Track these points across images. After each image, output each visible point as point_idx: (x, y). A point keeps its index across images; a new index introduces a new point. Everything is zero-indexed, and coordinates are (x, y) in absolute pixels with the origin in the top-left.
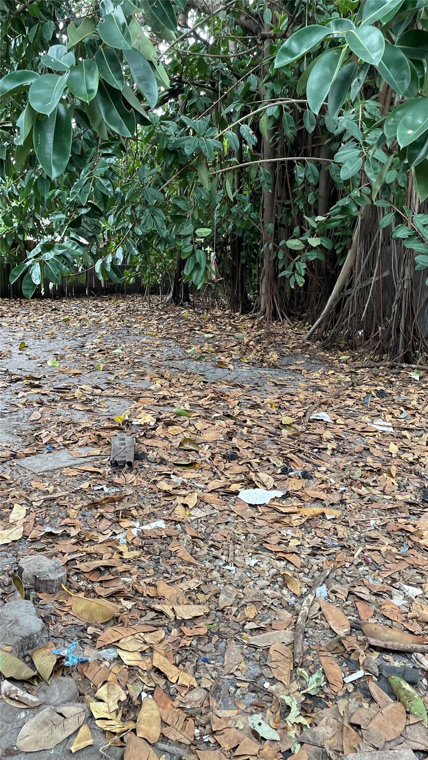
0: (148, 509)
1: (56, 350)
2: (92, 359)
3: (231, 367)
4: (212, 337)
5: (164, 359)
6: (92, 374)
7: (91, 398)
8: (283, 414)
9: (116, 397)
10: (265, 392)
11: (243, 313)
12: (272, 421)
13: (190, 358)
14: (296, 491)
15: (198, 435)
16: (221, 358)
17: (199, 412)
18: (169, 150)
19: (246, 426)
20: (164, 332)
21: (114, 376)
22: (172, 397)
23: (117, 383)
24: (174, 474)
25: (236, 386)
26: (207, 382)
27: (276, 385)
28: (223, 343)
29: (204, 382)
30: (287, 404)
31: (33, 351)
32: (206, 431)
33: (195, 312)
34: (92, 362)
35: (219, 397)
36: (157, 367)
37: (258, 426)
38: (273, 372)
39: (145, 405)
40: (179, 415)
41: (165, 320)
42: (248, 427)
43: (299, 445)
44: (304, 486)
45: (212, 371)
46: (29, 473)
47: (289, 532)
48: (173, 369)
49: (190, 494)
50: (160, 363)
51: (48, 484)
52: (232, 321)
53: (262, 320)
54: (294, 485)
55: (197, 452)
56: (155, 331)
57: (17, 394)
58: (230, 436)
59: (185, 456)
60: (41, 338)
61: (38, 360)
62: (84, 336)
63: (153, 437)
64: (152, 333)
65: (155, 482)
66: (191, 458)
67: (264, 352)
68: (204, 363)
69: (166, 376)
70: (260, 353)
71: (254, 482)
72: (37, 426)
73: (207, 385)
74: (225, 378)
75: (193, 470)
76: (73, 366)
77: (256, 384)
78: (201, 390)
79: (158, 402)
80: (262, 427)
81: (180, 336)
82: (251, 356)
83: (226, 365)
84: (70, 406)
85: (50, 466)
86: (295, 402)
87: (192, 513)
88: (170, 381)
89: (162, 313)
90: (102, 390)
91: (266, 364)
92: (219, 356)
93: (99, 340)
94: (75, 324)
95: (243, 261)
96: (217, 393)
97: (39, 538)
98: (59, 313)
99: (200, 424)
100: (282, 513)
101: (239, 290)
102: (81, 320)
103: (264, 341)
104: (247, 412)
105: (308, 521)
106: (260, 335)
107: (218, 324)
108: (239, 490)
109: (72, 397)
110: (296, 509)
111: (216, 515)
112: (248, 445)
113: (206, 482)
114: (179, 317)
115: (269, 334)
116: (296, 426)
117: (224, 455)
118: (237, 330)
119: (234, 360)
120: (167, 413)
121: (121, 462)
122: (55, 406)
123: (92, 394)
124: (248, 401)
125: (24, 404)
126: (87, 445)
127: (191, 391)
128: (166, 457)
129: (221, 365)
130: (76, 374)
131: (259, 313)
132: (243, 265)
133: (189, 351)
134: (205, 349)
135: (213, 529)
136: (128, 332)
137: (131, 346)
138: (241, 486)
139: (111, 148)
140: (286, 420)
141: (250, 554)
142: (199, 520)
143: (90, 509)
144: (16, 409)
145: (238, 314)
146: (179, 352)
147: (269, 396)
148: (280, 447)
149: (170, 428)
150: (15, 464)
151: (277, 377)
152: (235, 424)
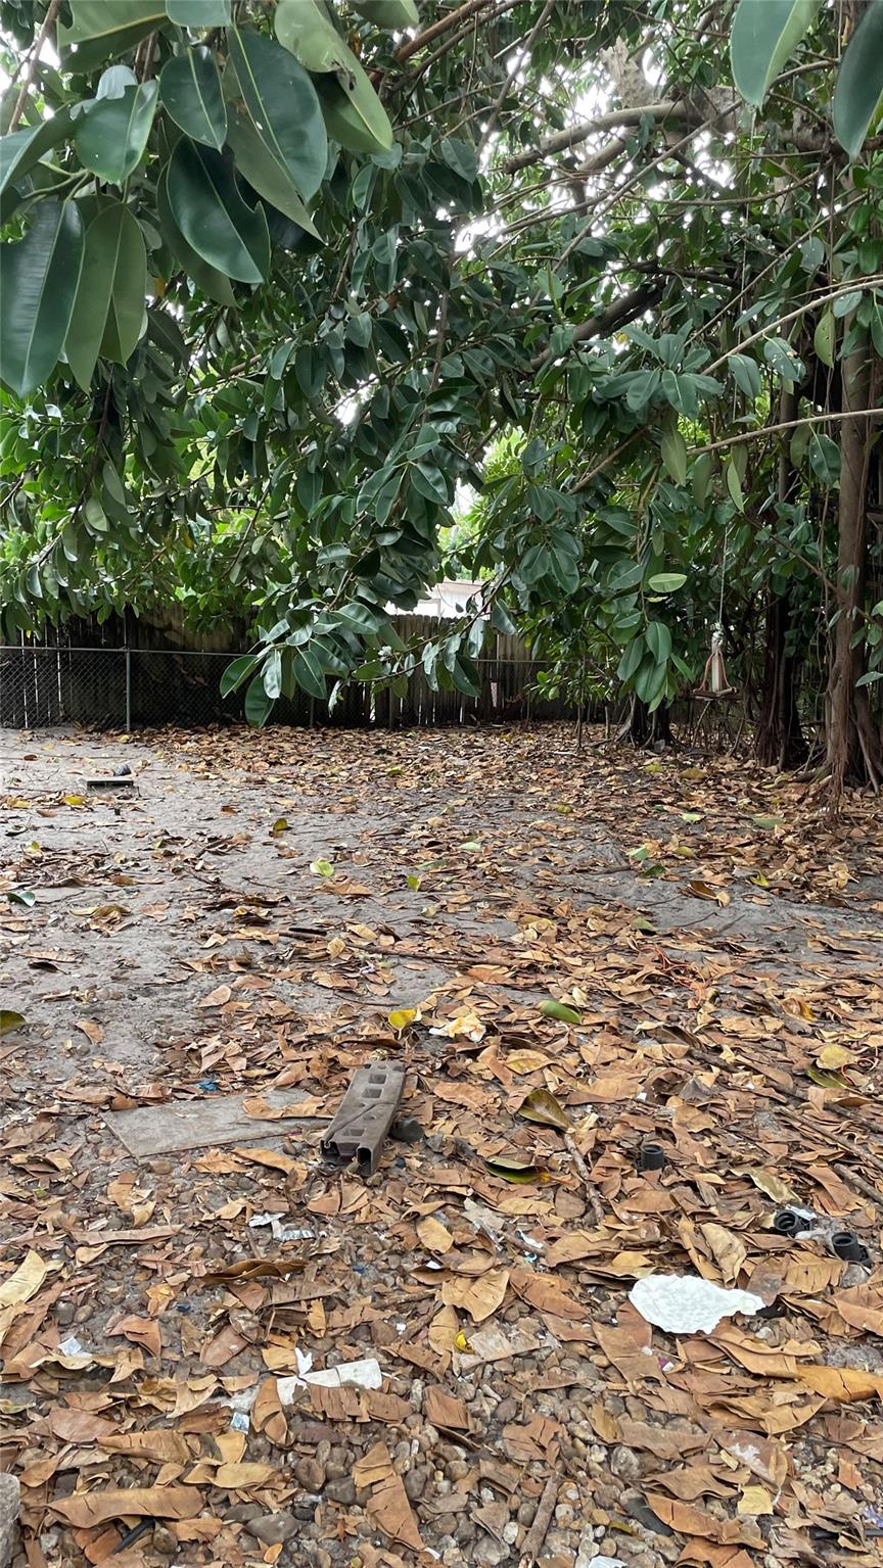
0: (361, 1309)
1: (344, 839)
2: (409, 862)
3: (723, 897)
4: (699, 822)
5: (568, 869)
6: (392, 897)
7: (362, 955)
8: (826, 1034)
9: (421, 958)
10: (794, 969)
11: (786, 767)
12: (793, 1053)
13: (629, 869)
14: (809, 1297)
15: (582, 1081)
16: (705, 872)
17: (607, 1013)
18: (595, 404)
19: (716, 1065)
20: (590, 806)
21: (437, 905)
22: (552, 967)
23: (436, 924)
24: (475, 1197)
25: (721, 947)
26: (654, 933)
27: (830, 950)
28: (720, 838)
29: (646, 932)
30: (846, 1007)
31: (295, 839)
32: (608, 1070)
33: (675, 762)
34: (404, 870)
35: (671, 975)
36: (546, 887)
37: (748, 1068)
38: (829, 917)
39: (480, 984)
40: (549, 1017)
41: (604, 777)
42: (722, 1068)
43: (851, 1137)
44: (835, 1283)
45: (674, 904)
46: (121, 1154)
47: (750, 1454)
48: (581, 895)
49: (493, 1271)
50: (557, 878)
51: (148, 1192)
52: (756, 784)
53: (826, 785)
54: (808, 1274)
55: (560, 1132)
56: (571, 802)
57: (206, 937)
58: (663, 1090)
59: (528, 1140)
60: (326, 810)
61: (295, 860)
62: (417, 809)
63: (464, 1075)
64: (561, 807)
65: (416, 1218)
66: (537, 1152)
67: (817, 863)
68: (658, 883)
69: (557, 911)
70: (804, 865)
71: (686, 1252)
72: (210, 1022)
73: (650, 939)
74: (703, 925)
75: (531, 1190)
76: (363, 875)
77: (778, 944)
78: (632, 952)
79: (514, 977)
80: (759, 1073)
81: (623, 816)
82: (780, 873)
83: (710, 892)
84: (306, 978)
85: (180, 1138)
86: (869, 1002)
87: (475, 1340)
88: (565, 925)
89: (602, 763)
90: (397, 939)
91: (814, 894)
92: (701, 868)
93: (440, 820)
94: (407, 783)
95: (790, 651)
96: (667, 965)
97: (29, 1375)
98: (389, 757)
99: (594, 1051)
100: (747, 1372)
101: (780, 715)
102: (424, 774)
103: (820, 837)
104: (730, 1022)
105: (821, 1414)
106: (814, 822)
107: (719, 792)
108: (637, 1275)
109: (321, 953)
110: (791, 1368)
111: (546, 1352)
112: (707, 1121)
113: (555, 1233)
114: (637, 773)
115: (837, 820)
116: (854, 1075)
117: (629, 1151)
118: (763, 806)
119: (734, 881)
120: (525, 1012)
121: (347, 1146)
122: (274, 972)
123: (371, 949)
124: (740, 992)
125: (208, 965)
126: (297, 1084)
127: (606, 952)
128: (475, 1140)
129: (699, 890)
130: (358, 896)
131: (822, 768)
132: (789, 661)
133: (633, 852)
134: (672, 848)
135: (519, 1407)
136: (512, 803)
137: (505, 836)
138: (647, 1261)
139: (451, 400)
140: (831, 1055)
141: (600, 1532)
142: (489, 1368)
143: (210, 1288)
144: (184, 975)
145: (773, 769)
146: (609, 852)
147: (801, 982)
148: (796, 1137)
149: (515, 1055)
150: (103, 1125)
151: (836, 929)
152: (689, 1054)
